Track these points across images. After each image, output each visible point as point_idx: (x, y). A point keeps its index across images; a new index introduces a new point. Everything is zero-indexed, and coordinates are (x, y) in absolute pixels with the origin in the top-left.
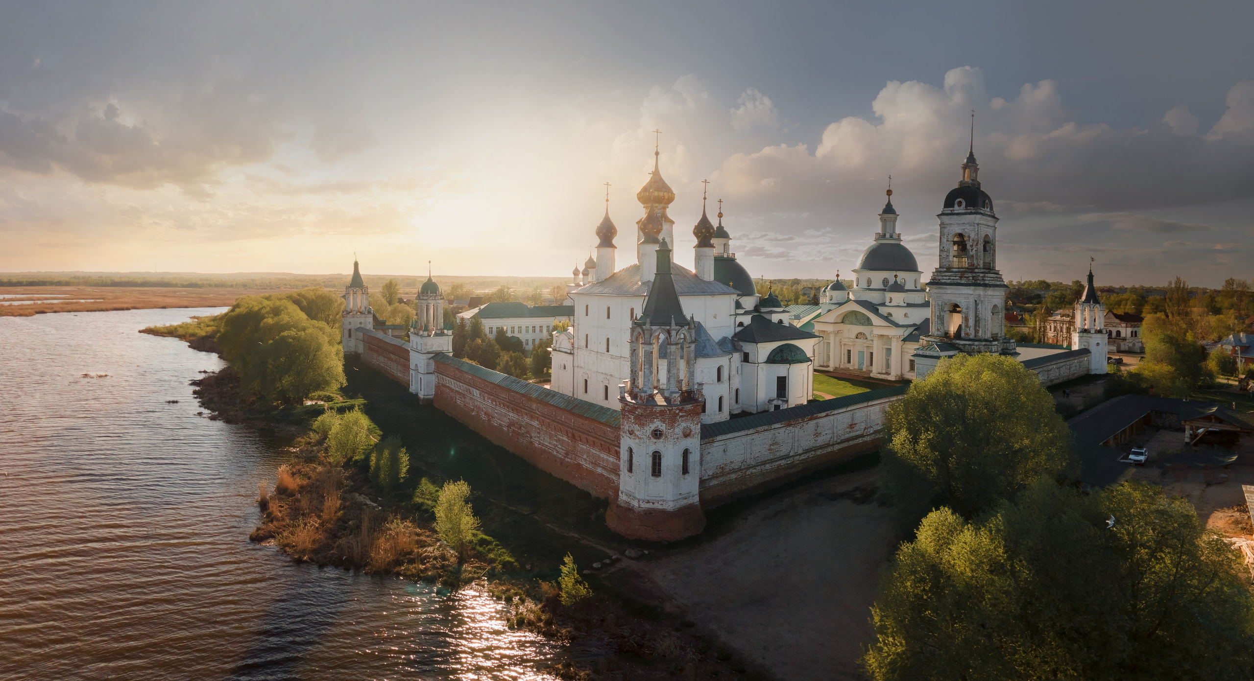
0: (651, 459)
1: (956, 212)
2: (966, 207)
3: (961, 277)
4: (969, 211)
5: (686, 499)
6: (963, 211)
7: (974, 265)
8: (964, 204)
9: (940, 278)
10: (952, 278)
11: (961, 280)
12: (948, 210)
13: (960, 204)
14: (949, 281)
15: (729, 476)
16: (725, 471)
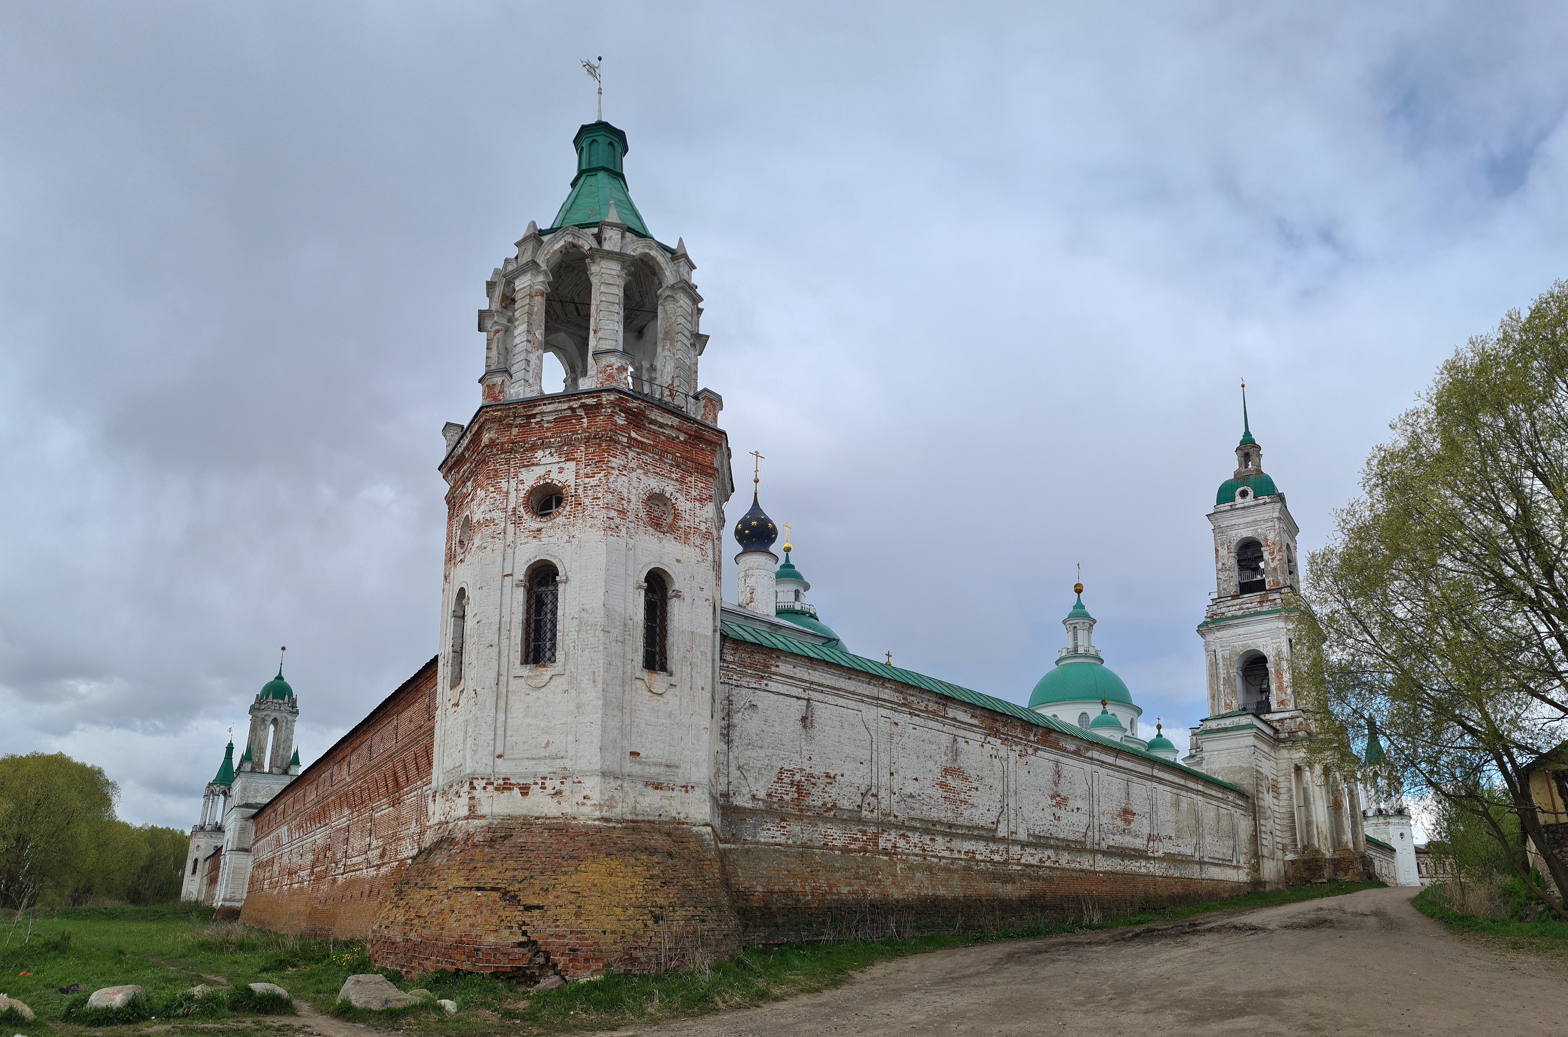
0: (520, 595)
1: (1238, 506)
2: (1255, 497)
3: (1261, 602)
4: (1261, 502)
5: (658, 787)
6: (1252, 503)
7: (1278, 583)
8: (1251, 494)
9: (1223, 610)
10: (1244, 606)
11: (1262, 606)
12: (1226, 506)
13: (1244, 494)
14: (1240, 613)
15: (822, 827)
16: (808, 801)
